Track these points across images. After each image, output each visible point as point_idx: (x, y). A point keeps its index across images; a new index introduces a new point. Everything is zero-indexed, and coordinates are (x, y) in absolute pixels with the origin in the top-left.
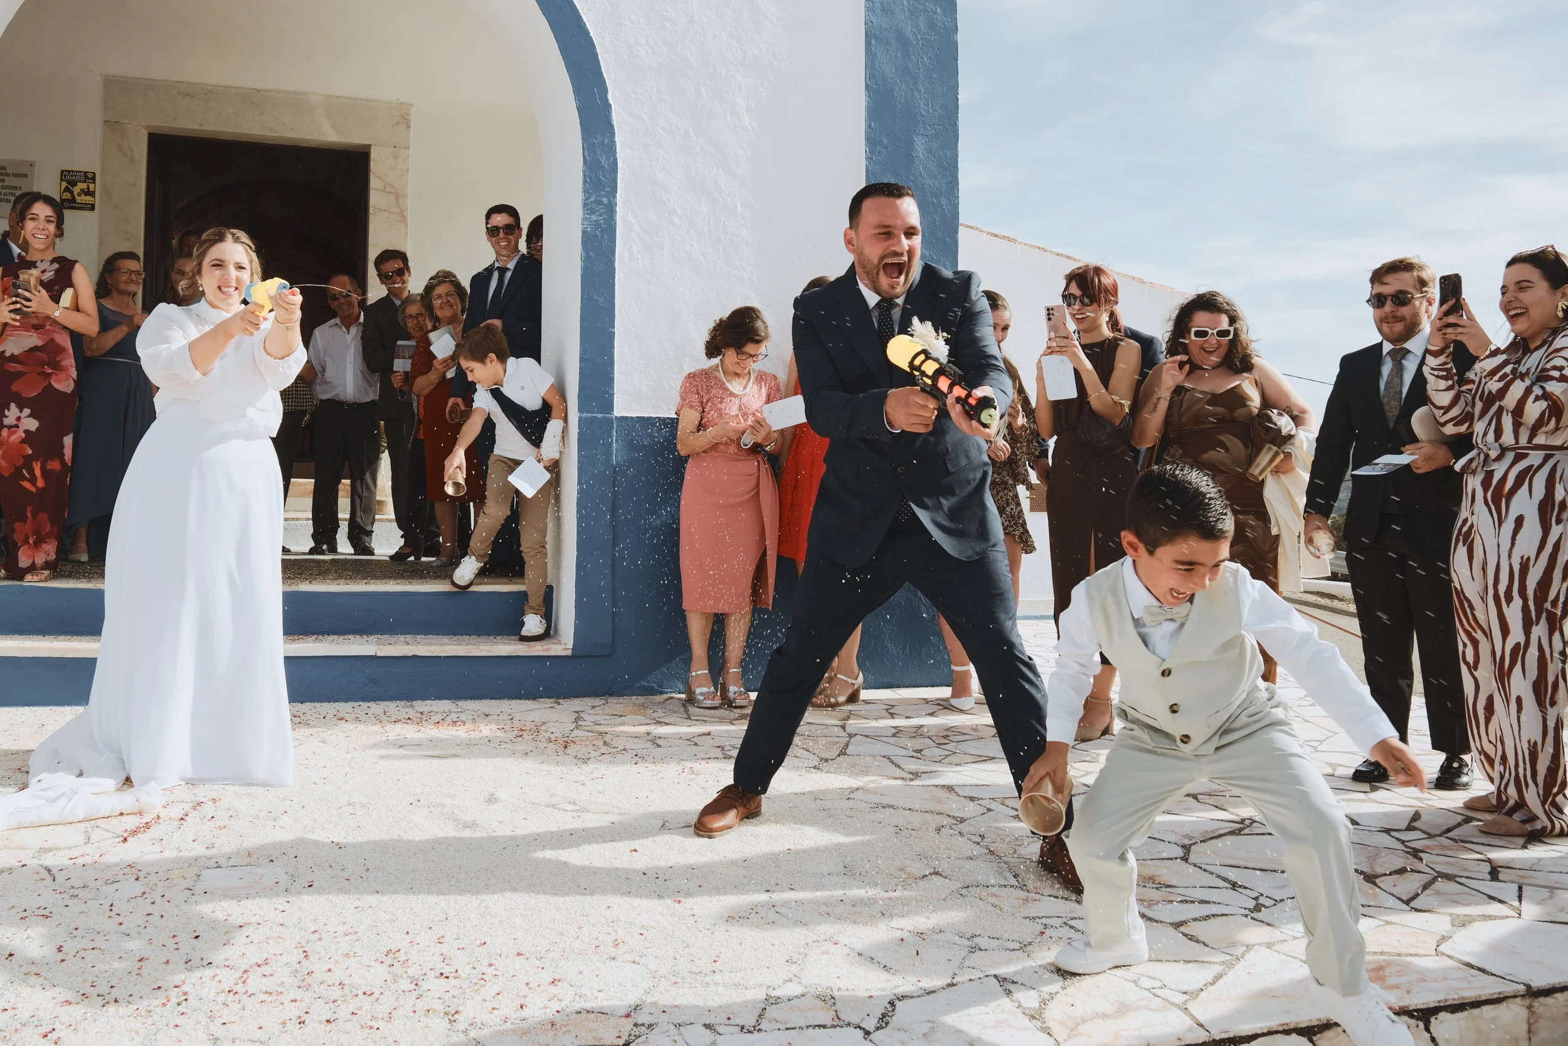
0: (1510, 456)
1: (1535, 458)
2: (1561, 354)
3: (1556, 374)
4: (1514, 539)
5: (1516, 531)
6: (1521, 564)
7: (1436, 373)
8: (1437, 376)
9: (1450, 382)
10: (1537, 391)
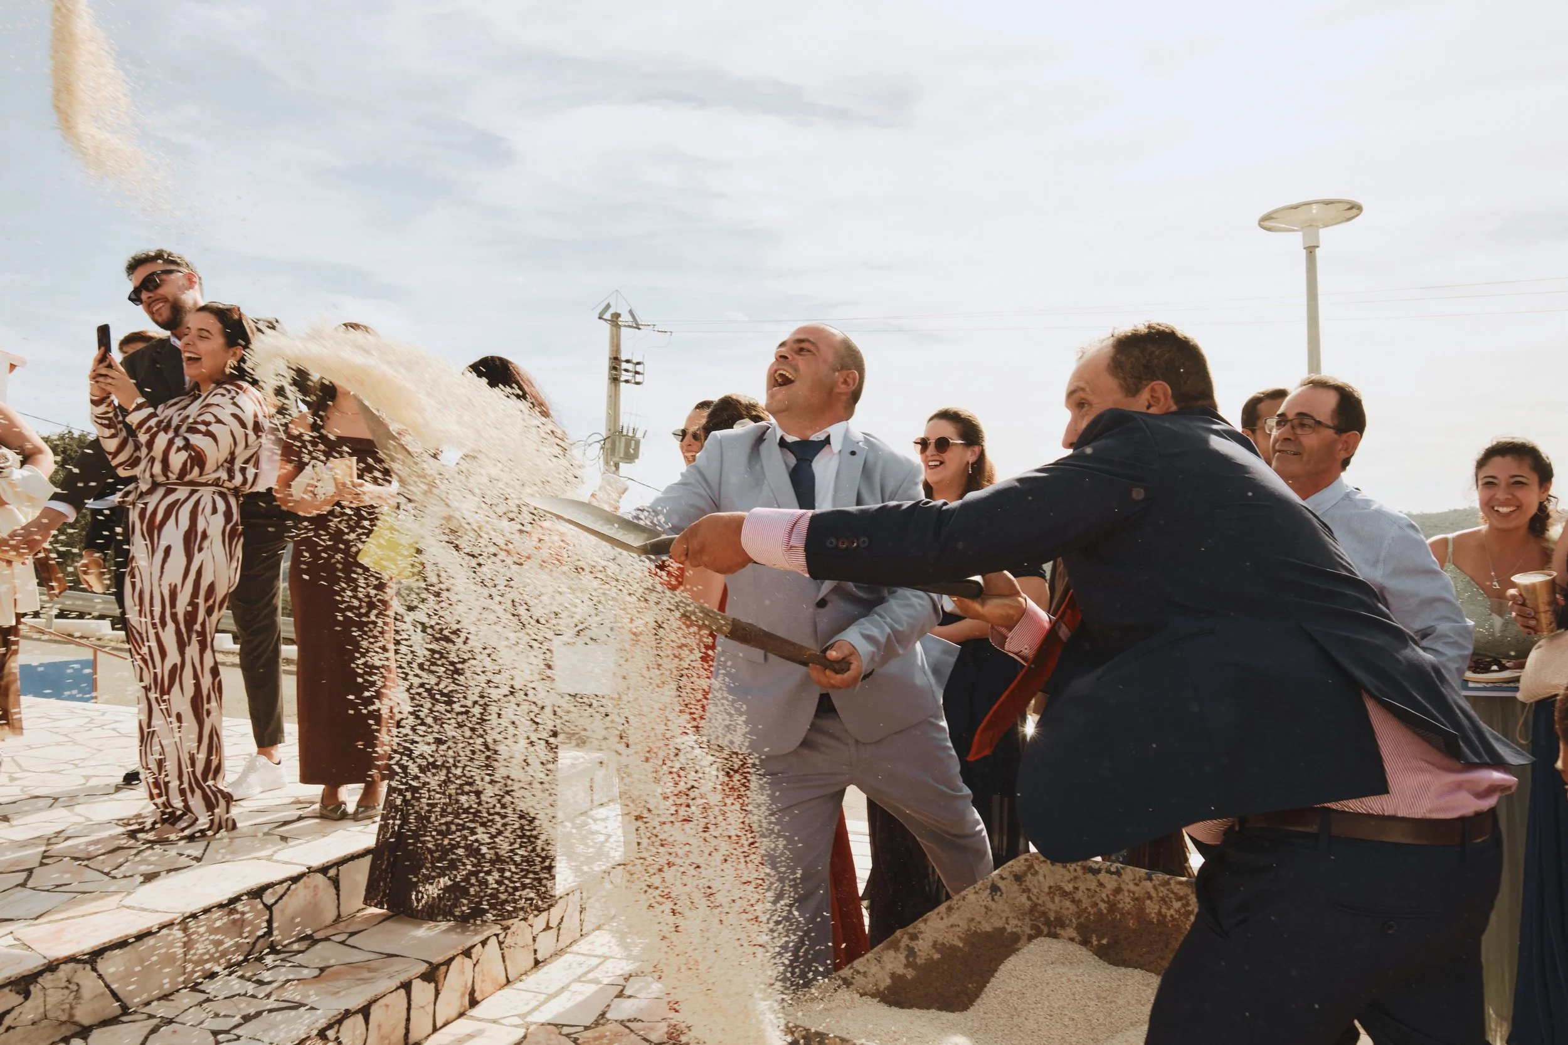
0: (161, 491)
1: (182, 492)
2: (210, 410)
3: (203, 428)
4: (162, 568)
5: (164, 561)
6: (170, 590)
7: (99, 421)
8: (101, 424)
9: (113, 431)
10: (179, 442)
